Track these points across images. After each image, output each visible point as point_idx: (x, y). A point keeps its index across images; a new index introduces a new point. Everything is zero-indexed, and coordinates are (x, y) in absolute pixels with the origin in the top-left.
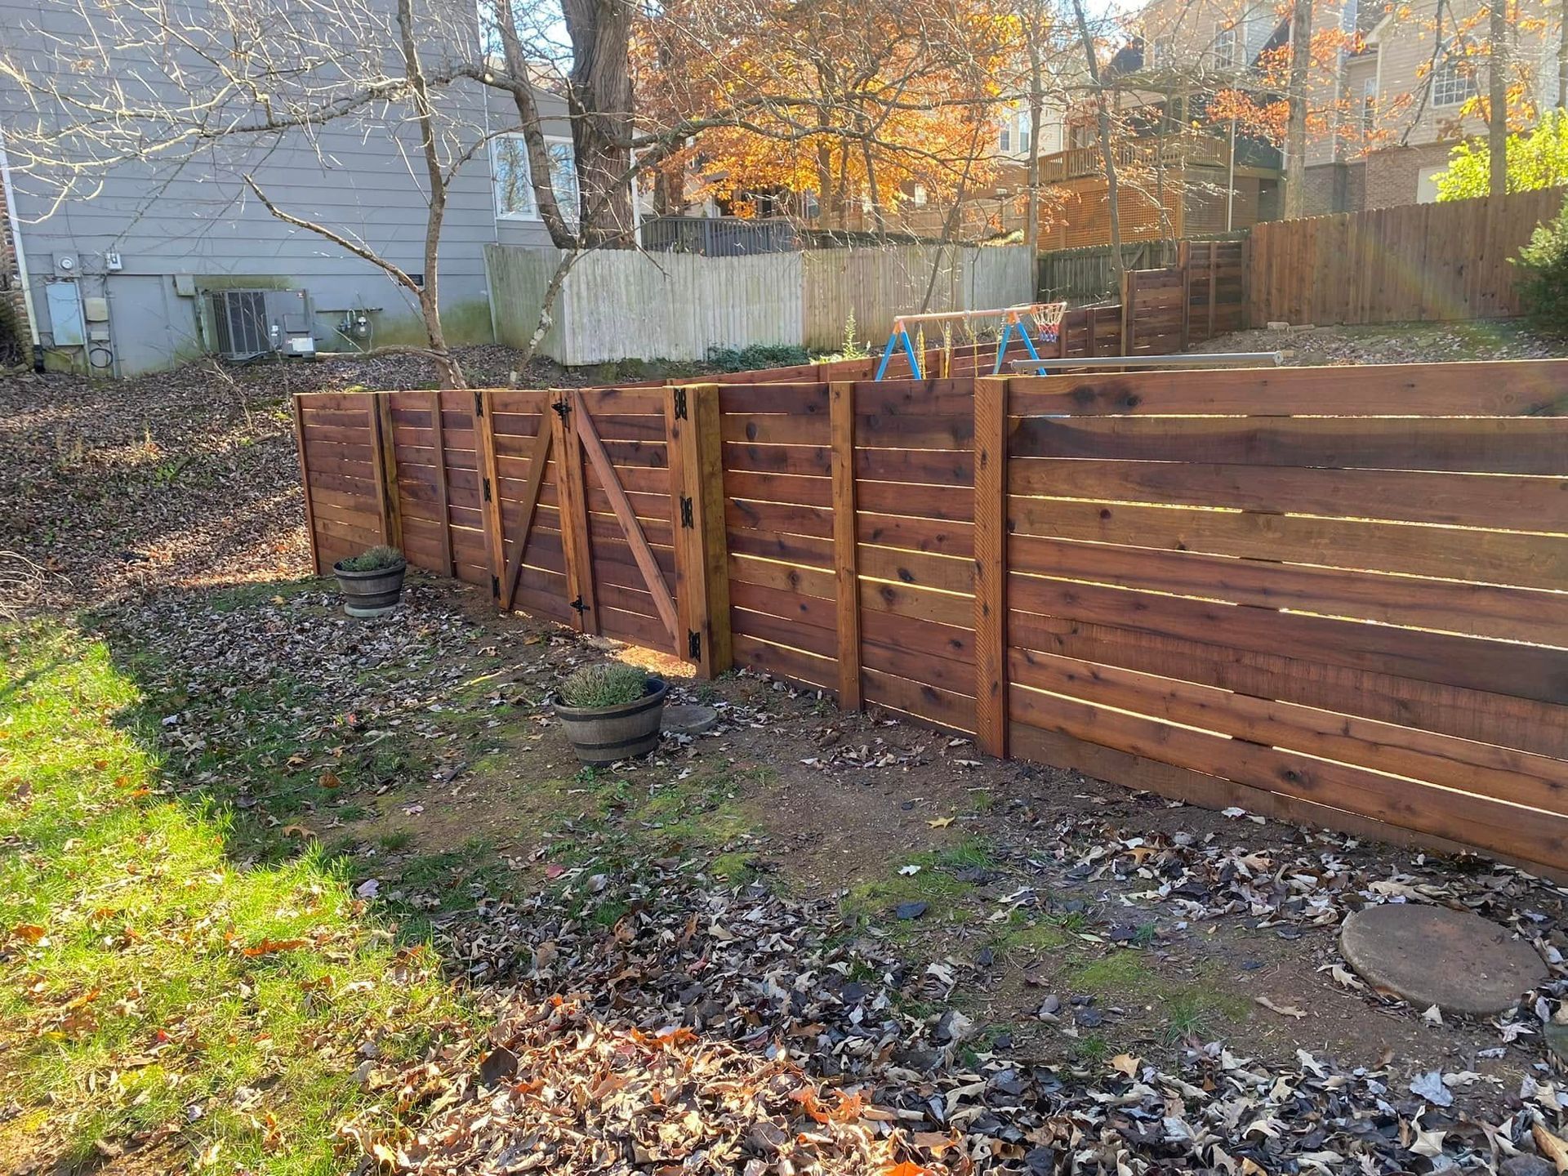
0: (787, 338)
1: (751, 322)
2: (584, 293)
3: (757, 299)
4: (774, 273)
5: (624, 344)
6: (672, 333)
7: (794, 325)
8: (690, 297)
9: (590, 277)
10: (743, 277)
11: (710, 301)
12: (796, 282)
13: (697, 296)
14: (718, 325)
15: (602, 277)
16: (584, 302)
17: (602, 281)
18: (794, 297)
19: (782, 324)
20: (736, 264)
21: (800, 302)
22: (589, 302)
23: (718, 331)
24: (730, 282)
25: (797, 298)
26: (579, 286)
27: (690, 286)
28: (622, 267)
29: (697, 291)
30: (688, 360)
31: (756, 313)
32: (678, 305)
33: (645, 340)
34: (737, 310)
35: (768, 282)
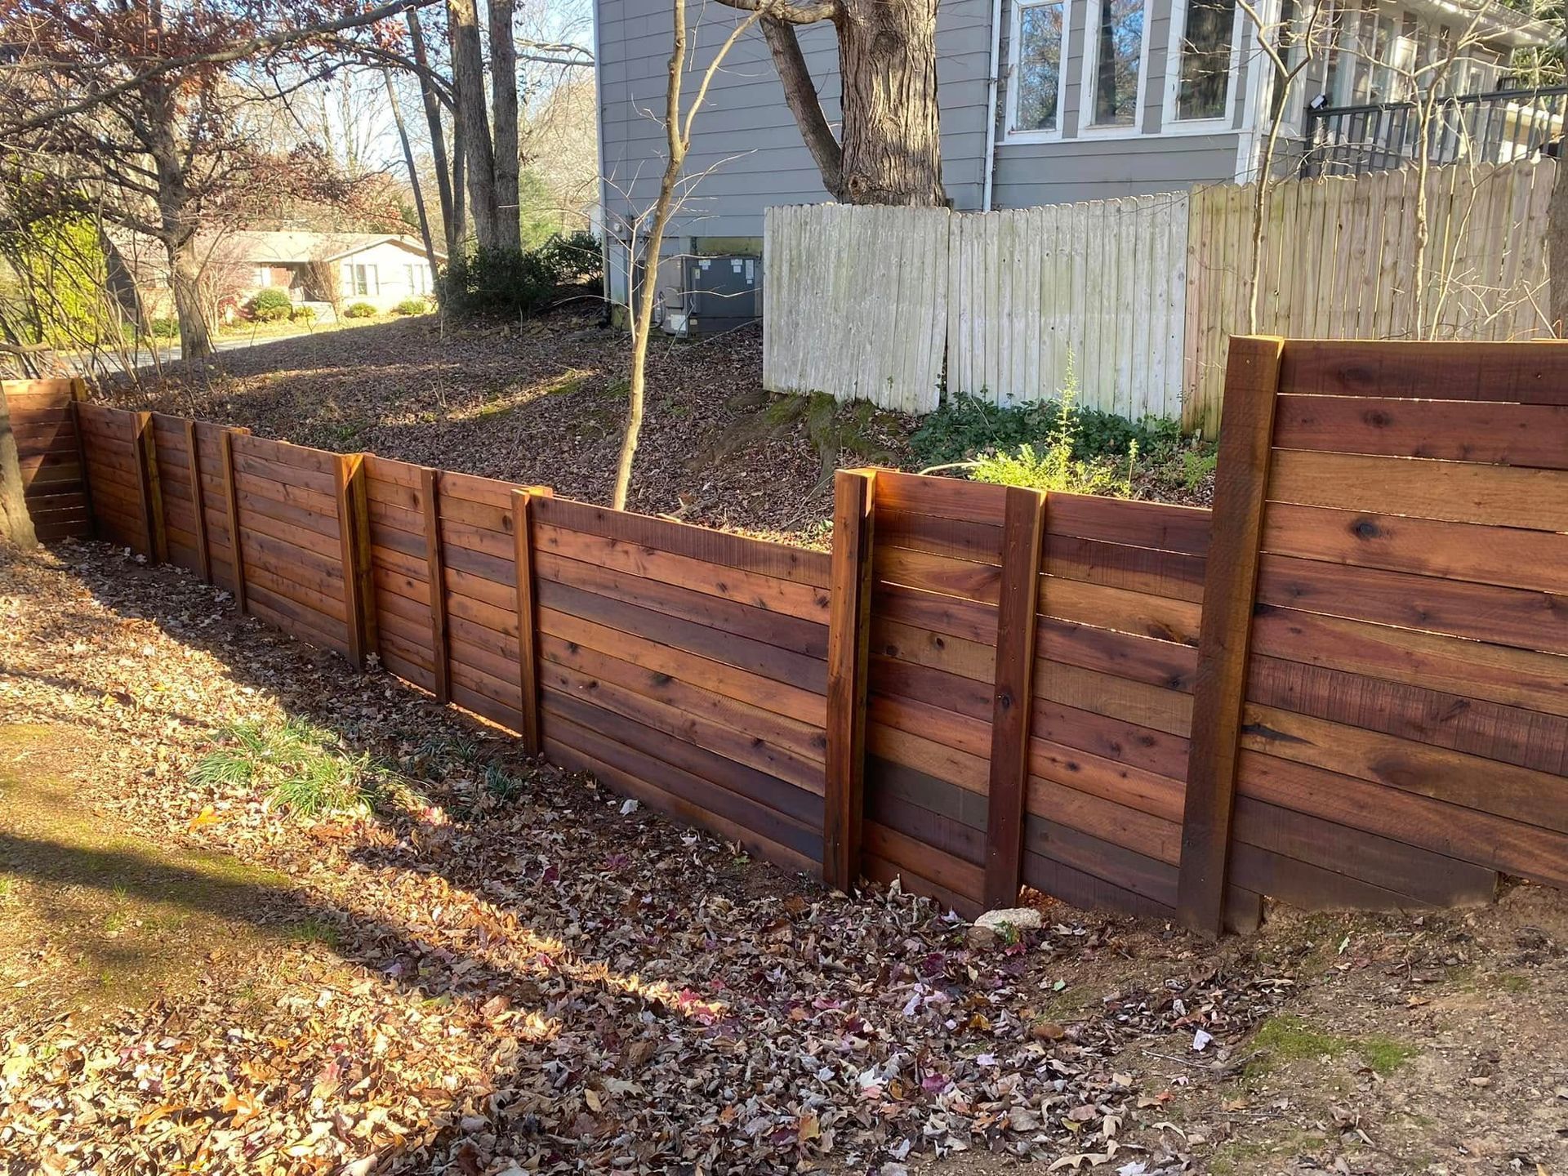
0: (1137, 397)
1: (1047, 348)
2: (785, 280)
3: (1065, 302)
4: (1111, 248)
5: (817, 368)
6: (888, 358)
7: (1158, 369)
8: (928, 292)
9: (794, 252)
10: (1035, 251)
11: (965, 301)
12: (1170, 267)
13: (941, 290)
14: (979, 352)
15: (808, 250)
16: (785, 292)
17: (808, 257)
18: (1159, 303)
19: (1124, 362)
20: (1021, 225)
21: (1178, 316)
22: (789, 294)
23: (980, 361)
24: (1006, 263)
25: (1171, 305)
26: (781, 268)
27: (929, 271)
28: (835, 234)
29: (941, 282)
30: (911, 411)
31: (1061, 335)
32: (904, 306)
33: (846, 365)
34: (1019, 325)
35: (1094, 265)
